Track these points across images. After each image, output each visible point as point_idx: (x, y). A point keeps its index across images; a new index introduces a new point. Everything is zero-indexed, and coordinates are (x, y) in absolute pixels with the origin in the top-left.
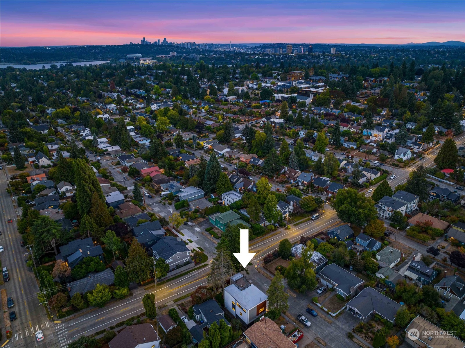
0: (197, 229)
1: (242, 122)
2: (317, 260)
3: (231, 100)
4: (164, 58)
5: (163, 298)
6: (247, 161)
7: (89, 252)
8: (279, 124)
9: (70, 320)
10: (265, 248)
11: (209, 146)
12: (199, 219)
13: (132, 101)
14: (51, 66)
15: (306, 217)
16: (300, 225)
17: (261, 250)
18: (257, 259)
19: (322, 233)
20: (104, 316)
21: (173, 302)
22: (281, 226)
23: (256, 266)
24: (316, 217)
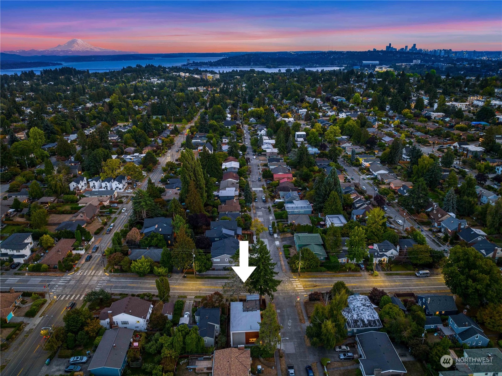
0: (277, 243)
1: (429, 143)
2: (368, 320)
3: (435, 117)
4: (403, 67)
5: (190, 290)
6: (396, 188)
7: (160, 230)
8: (473, 152)
9: (115, 276)
10: (327, 285)
11: (367, 164)
12: (287, 234)
13: (326, 108)
14: (286, 70)
15: (410, 270)
16: (394, 276)
17: (319, 286)
18: (307, 292)
19: (412, 295)
20: (137, 284)
21: (193, 297)
22: (367, 270)
23: (298, 299)
24: (424, 274)
